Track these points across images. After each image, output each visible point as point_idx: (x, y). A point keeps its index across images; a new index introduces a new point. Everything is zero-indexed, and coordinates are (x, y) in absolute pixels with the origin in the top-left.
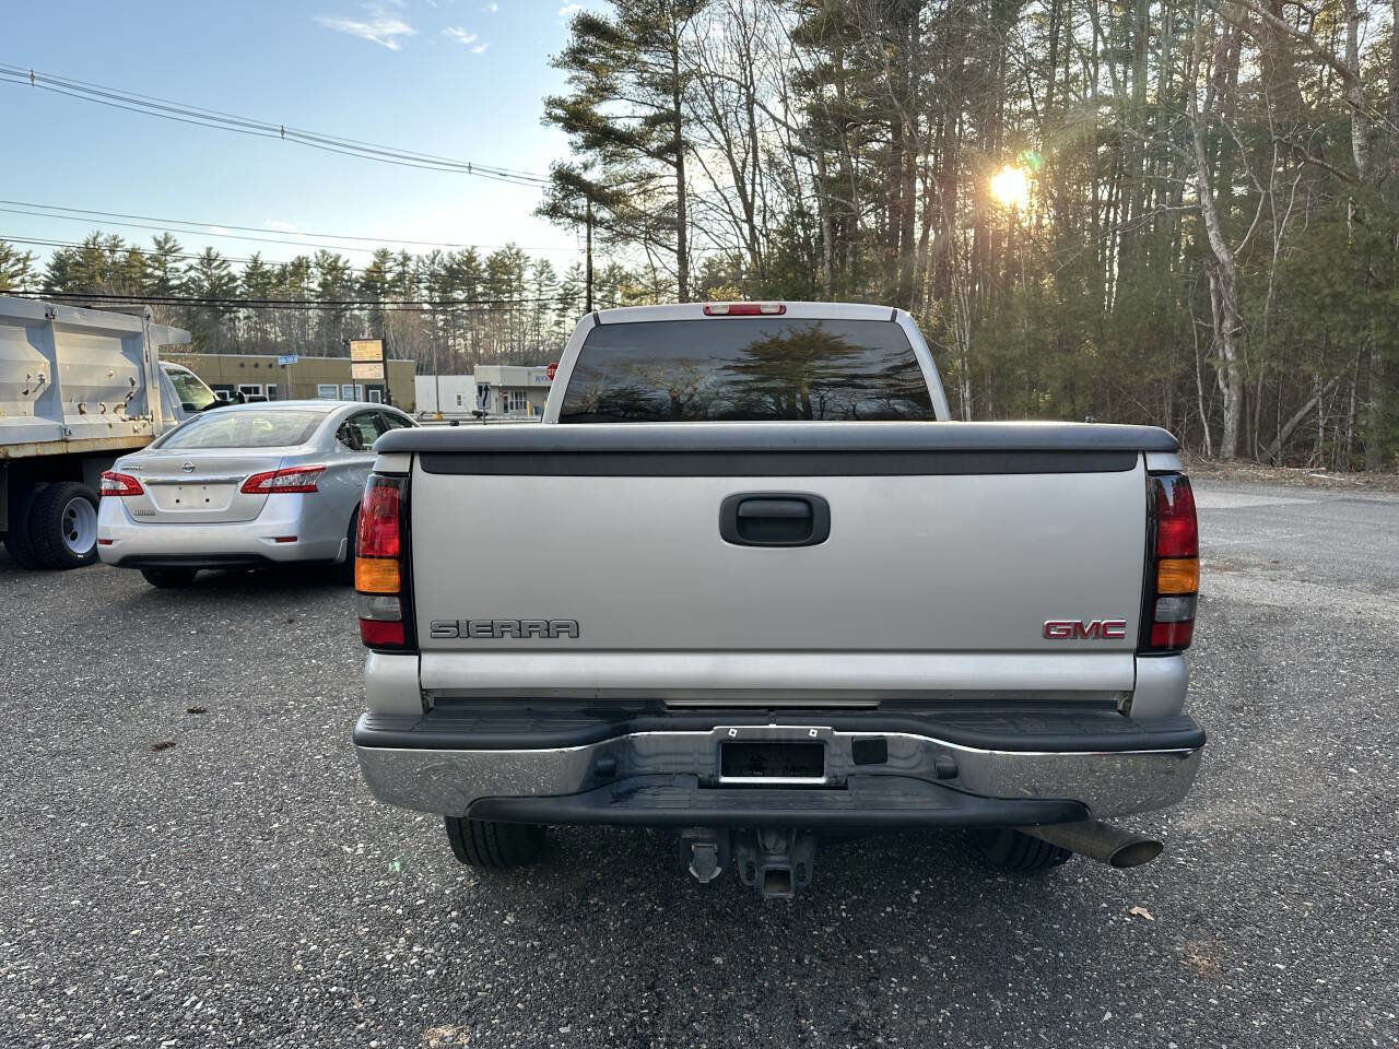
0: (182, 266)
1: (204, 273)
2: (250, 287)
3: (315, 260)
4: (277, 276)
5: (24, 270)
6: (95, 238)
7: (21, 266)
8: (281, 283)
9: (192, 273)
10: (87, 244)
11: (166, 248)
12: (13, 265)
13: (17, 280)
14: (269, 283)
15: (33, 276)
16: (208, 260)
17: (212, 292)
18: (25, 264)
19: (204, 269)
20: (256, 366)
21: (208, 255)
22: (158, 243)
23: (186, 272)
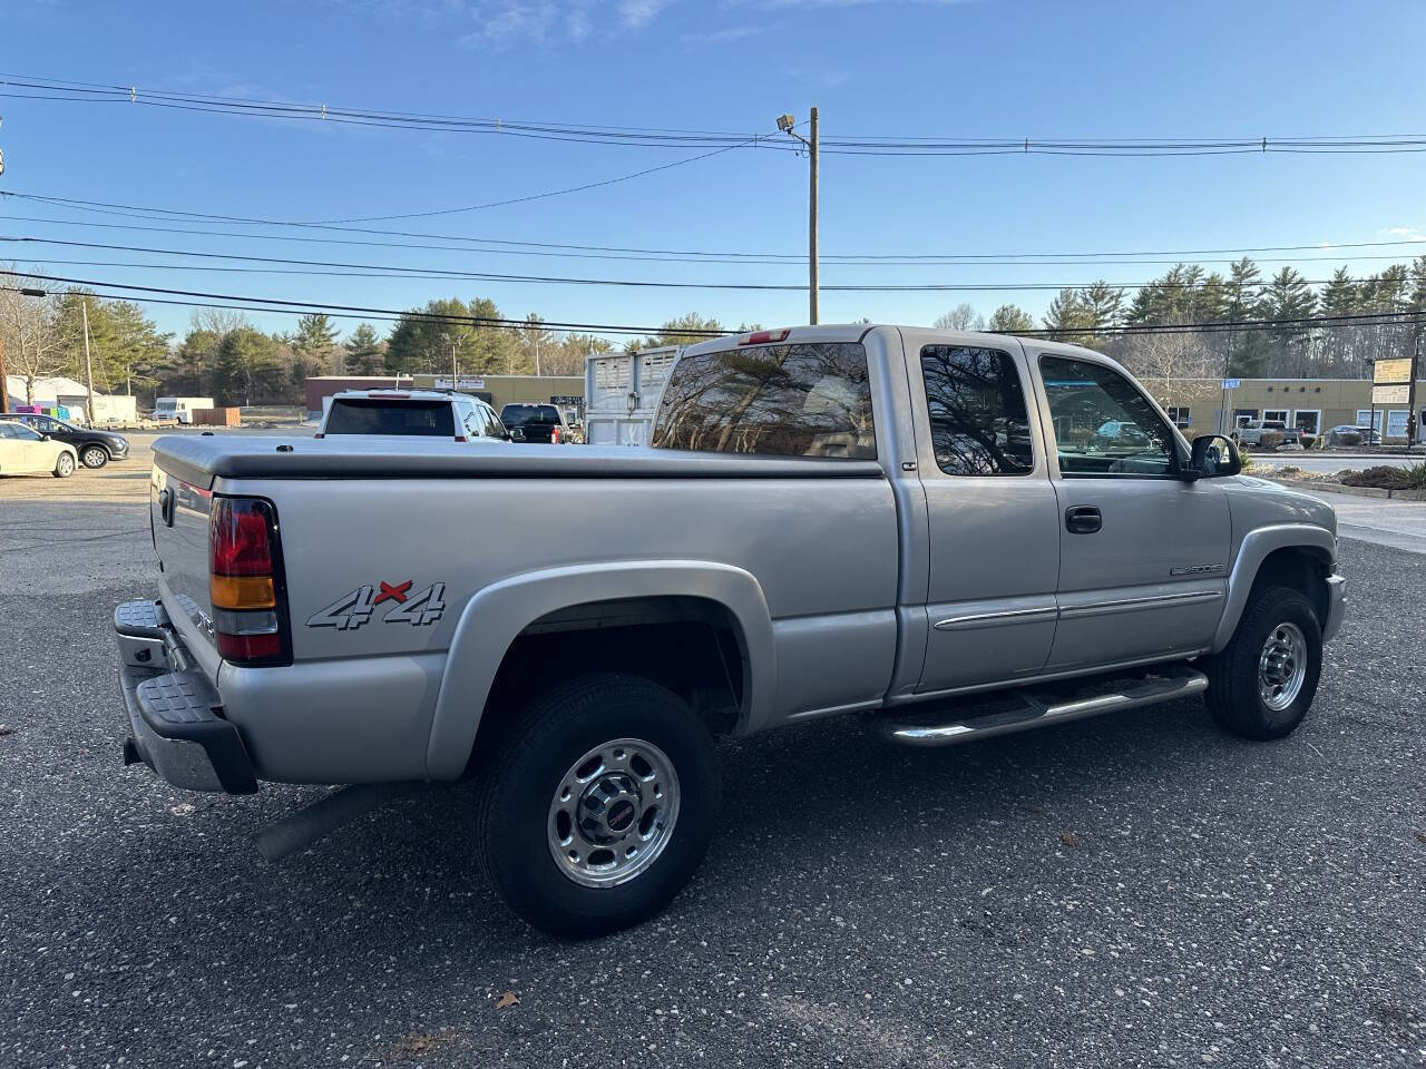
0: (1256, 289)
1: (1278, 295)
2: (1330, 304)
3: (1413, 268)
4: (1363, 291)
5: (1115, 306)
6: (1177, 271)
7: (1113, 303)
8: (1367, 297)
9: (1265, 297)
10: (1169, 278)
11: (1243, 271)
12: (1107, 303)
13: (1108, 316)
14: (1352, 300)
15: (1122, 311)
16: (1283, 282)
17: (1283, 314)
18: (1117, 301)
19: (1278, 291)
20: (1287, 390)
21: (1285, 275)
22: (1235, 268)
23: (1260, 295)
